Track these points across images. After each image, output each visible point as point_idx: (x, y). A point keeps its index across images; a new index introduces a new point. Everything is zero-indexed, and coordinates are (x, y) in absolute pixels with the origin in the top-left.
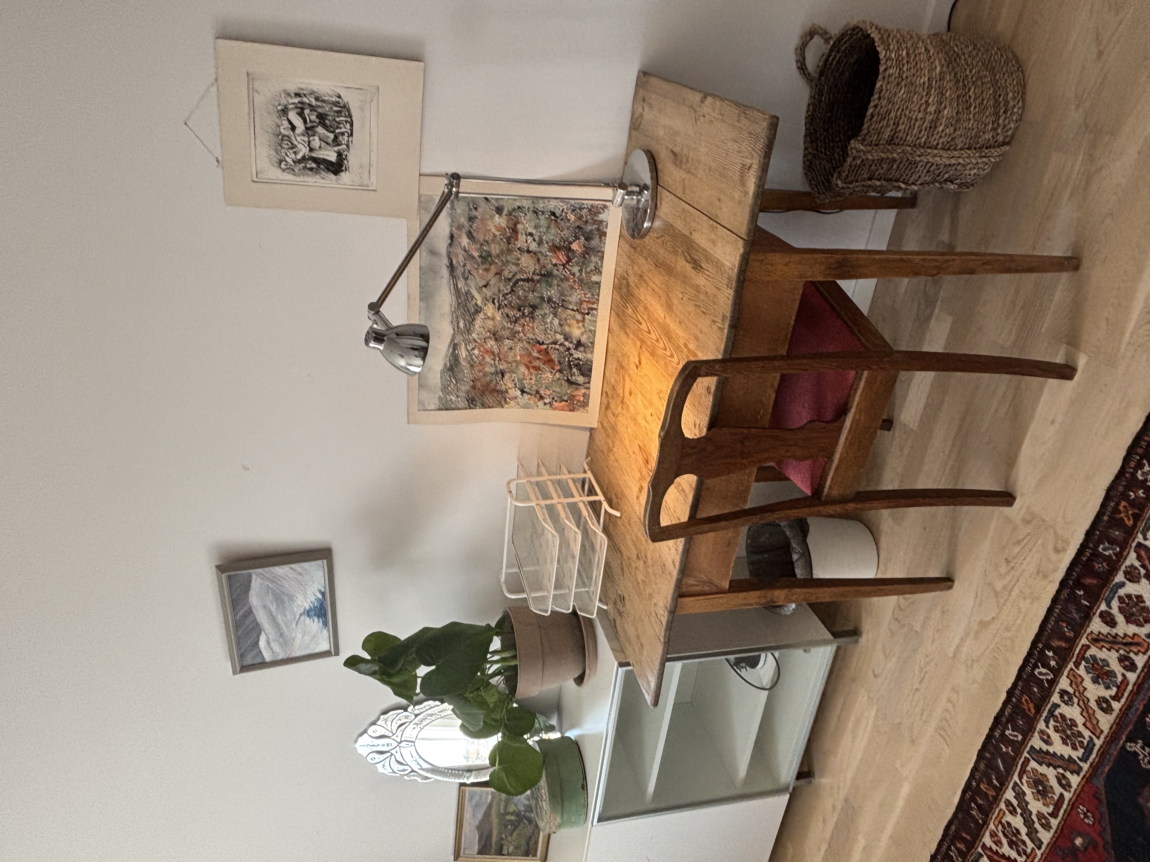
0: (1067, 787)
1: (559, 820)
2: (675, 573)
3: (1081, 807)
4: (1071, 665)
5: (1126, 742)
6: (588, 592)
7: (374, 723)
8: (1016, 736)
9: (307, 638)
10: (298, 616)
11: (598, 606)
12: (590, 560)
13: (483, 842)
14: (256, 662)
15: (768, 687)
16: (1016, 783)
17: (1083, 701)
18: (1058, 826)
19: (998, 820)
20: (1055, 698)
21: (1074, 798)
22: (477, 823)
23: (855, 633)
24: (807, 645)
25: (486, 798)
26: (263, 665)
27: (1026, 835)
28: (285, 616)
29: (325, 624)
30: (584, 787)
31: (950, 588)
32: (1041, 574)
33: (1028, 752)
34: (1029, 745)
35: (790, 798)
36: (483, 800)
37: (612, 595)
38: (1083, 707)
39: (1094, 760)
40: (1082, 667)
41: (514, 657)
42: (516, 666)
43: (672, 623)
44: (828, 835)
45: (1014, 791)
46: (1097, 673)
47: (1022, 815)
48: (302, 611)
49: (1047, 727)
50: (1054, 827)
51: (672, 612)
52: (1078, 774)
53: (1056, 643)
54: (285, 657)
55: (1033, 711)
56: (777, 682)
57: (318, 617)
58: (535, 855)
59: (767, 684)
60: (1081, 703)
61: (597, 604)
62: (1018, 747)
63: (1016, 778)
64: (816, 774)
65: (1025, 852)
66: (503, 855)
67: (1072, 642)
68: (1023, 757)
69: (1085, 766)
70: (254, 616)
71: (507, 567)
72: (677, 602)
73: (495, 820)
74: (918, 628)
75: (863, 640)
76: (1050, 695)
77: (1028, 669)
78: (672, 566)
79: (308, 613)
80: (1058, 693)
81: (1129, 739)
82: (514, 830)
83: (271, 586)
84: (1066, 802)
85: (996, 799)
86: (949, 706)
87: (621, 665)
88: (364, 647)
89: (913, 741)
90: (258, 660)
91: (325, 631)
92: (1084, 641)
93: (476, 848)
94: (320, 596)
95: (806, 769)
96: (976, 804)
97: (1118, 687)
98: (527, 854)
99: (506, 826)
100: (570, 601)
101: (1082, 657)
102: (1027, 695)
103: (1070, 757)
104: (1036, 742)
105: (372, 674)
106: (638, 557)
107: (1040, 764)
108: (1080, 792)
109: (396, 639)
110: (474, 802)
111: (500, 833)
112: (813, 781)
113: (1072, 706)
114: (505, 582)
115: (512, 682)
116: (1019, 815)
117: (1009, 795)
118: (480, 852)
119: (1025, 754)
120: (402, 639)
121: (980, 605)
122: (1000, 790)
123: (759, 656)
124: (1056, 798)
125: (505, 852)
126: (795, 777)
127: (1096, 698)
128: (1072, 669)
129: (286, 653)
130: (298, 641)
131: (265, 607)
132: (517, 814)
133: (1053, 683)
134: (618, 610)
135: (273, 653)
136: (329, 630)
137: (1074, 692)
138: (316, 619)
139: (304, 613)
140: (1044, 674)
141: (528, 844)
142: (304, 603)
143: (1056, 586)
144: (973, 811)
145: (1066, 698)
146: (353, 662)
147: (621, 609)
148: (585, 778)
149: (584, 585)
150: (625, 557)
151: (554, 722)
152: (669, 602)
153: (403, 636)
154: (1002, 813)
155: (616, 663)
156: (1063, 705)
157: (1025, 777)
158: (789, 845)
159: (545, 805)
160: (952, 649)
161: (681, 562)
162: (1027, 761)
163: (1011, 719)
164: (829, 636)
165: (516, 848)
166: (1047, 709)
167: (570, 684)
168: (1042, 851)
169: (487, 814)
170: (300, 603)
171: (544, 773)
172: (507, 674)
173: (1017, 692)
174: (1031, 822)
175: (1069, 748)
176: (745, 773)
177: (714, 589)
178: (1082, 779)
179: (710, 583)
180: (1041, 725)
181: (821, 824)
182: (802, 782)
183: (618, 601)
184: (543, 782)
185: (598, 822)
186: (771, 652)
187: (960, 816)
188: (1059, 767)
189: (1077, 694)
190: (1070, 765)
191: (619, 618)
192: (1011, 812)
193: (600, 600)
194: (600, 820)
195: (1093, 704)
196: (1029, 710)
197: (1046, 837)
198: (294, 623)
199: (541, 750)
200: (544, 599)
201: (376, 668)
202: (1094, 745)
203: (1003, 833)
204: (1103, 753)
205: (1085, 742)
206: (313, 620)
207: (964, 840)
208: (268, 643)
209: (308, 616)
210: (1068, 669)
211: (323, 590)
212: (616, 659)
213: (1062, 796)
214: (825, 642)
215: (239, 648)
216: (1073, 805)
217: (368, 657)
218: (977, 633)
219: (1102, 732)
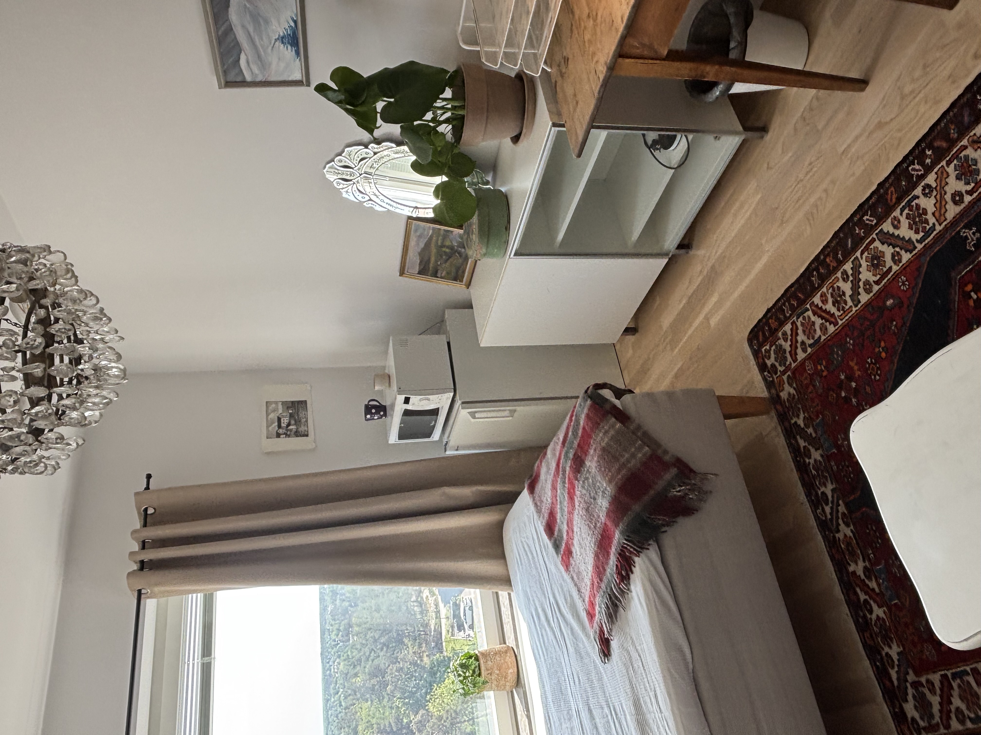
0: (897, 262)
1: (484, 250)
2: (621, 27)
3: (903, 277)
4: (944, 163)
5: (962, 228)
6: (535, 54)
7: (340, 154)
8: (872, 221)
9: (282, 65)
10: (273, 42)
11: (543, 68)
12: (543, 21)
13: (422, 267)
14: (238, 80)
15: (676, 166)
16: (857, 258)
17: (941, 194)
18: (877, 292)
19: (831, 284)
20: (918, 191)
21: (899, 271)
22: (419, 250)
23: (764, 129)
24: (718, 134)
25: (428, 233)
26: (243, 83)
27: (850, 296)
28: (262, 39)
29: (298, 53)
30: (507, 228)
31: (863, 90)
32: (953, 78)
33: (877, 234)
34: (880, 228)
35: (668, 262)
36: (426, 233)
37: (558, 57)
38: (939, 200)
39: (929, 242)
40: (952, 166)
41: (462, 107)
42: (463, 117)
43: (609, 79)
44: (690, 291)
45: (853, 264)
46: (963, 170)
47: (852, 281)
48: (277, 37)
49: (901, 214)
50: (874, 292)
51: (612, 68)
52: (911, 253)
53: (937, 144)
54: (264, 80)
55: (894, 200)
56: (683, 163)
57: (291, 46)
58: (461, 281)
59: (674, 165)
60: (938, 197)
61: (542, 65)
62: (870, 229)
63: (858, 254)
64: (694, 246)
65: (843, 309)
66: (437, 277)
67: (953, 143)
68: (871, 237)
69: (919, 246)
70: (235, 34)
71: (464, 21)
72: (616, 61)
73: (434, 250)
74: (820, 127)
75: (768, 137)
76: (914, 187)
77: (905, 165)
78: (620, 20)
79: (282, 39)
80: (923, 187)
81: (965, 227)
82: (448, 259)
83: (248, 5)
84: (892, 273)
85: (836, 269)
86: (824, 195)
87: (554, 125)
88: (332, 78)
89: (782, 223)
90: (239, 79)
91: (298, 60)
92: (965, 142)
93: (417, 269)
94: (292, 24)
95: (686, 242)
96: (818, 272)
97: (976, 184)
98: (455, 279)
99: (441, 256)
100: (518, 59)
101: (956, 156)
102: (895, 189)
103: (910, 239)
104: (887, 227)
105: (339, 103)
106: (589, 16)
107: (883, 244)
108: (907, 266)
109: (361, 76)
110: (418, 234)
111: (436, 261)
112: (690, 252)
113: (930, 197)
114: (461, 33)
115: (458, 132)
116: (849, 282)
117: (848, 267)
118: (420, 273)
119: (874, 236)
120: (365, 76)
121: (885, 106)
122: (841, 263)
123: (675, 137)
124: (885, 269)
125: (439, 275)
126: (676, 246)
127: (953, 192)
128: (942, 166)
129: (264, 76)
130: (274, 66)
131: (243, 26)
132: (452, 248)
133: (922, 177)
134: (561, 72)
135: (252, 73)
136: (300, 60)
137: (937, 186)
138: (289, 47)
139: (278, 39)
140: (917, 170)
141: (457, 271)
142: (279, 29)
143: (960, 91)
144: (813, 277)
145: (927, 191)
146: (322, 89)
147: (564, 70)
148: (509, 222)
149: (533, 47)
150: (577, 17)
151: (490, 179)
152: (609, 59)
153: (366, 74)
154: (836, 280)
155: (550, 124)
156: (922, 197)
157: (866, 254)
158: (658, 298)
159: (475, 237)
160: (843, 148)
161: (628, 19)
162: (873, 240)
163: (873, 207)
164: (741, 128)
165: (448, 273)
166: (907, 200)
167: (507, 141)
168: (857, 308)
169: (427, 245)
170: (274, 27)
171: (477, 213)
172: (454, 123)
173: (887, 185)
174: (857, 287)
175: (913, 232)
176: (636, 238)
177: (652, 54)
178: (912, 257)
179: (651, 47)
180: (897, 213)
181: (687, 282)
182: (682, 251)
183: (563, 62)
184: (475, 219)
185: (514, 255)
186: (686, 134)
187: (801, 281)
188: (898, 246)
189: (938, 188)
190: (908, 245)
191: (560, 78)
192: (844, 280)
193: (545, 63)
194: (515, 255)
195: (948, 197)
196: (891, 200)
197: (864, 298)
198: (270, 48)
199: (476, 195)
200: (495, 54)
201: (343, 97)
202: (935, 230)
203: (832, 294)
204: (938, 237)
205: (928, 227)
206: (287, 47)
207: (797, 299)
208: (248, 62)
209: (283, 43)
210: (940, 166)
211: (295, 19)
212: (551, 119)
213: (891, 268)
214: (735, 133)
215: (223, 64)
216: (897, 275)
217: (336, 88)
218: (871, 133)
219: (946, 219)
